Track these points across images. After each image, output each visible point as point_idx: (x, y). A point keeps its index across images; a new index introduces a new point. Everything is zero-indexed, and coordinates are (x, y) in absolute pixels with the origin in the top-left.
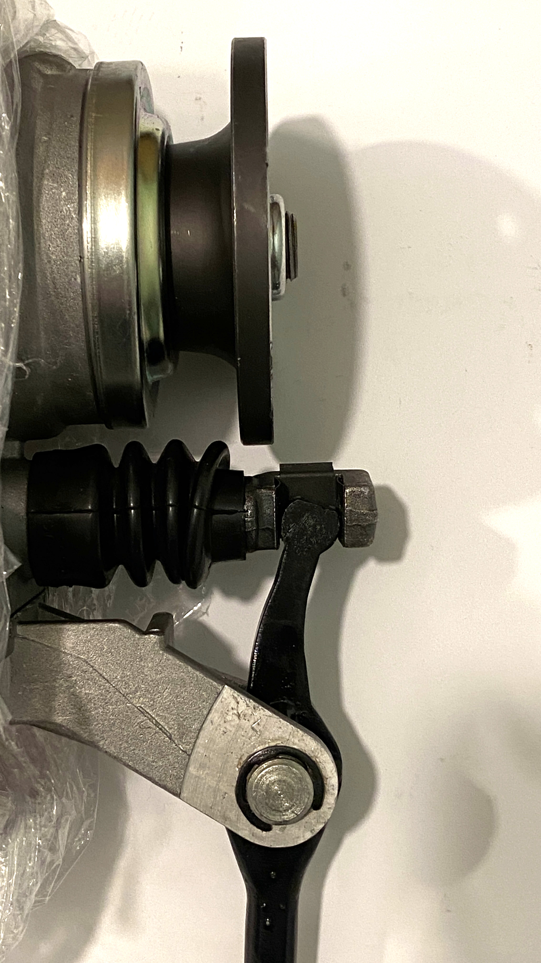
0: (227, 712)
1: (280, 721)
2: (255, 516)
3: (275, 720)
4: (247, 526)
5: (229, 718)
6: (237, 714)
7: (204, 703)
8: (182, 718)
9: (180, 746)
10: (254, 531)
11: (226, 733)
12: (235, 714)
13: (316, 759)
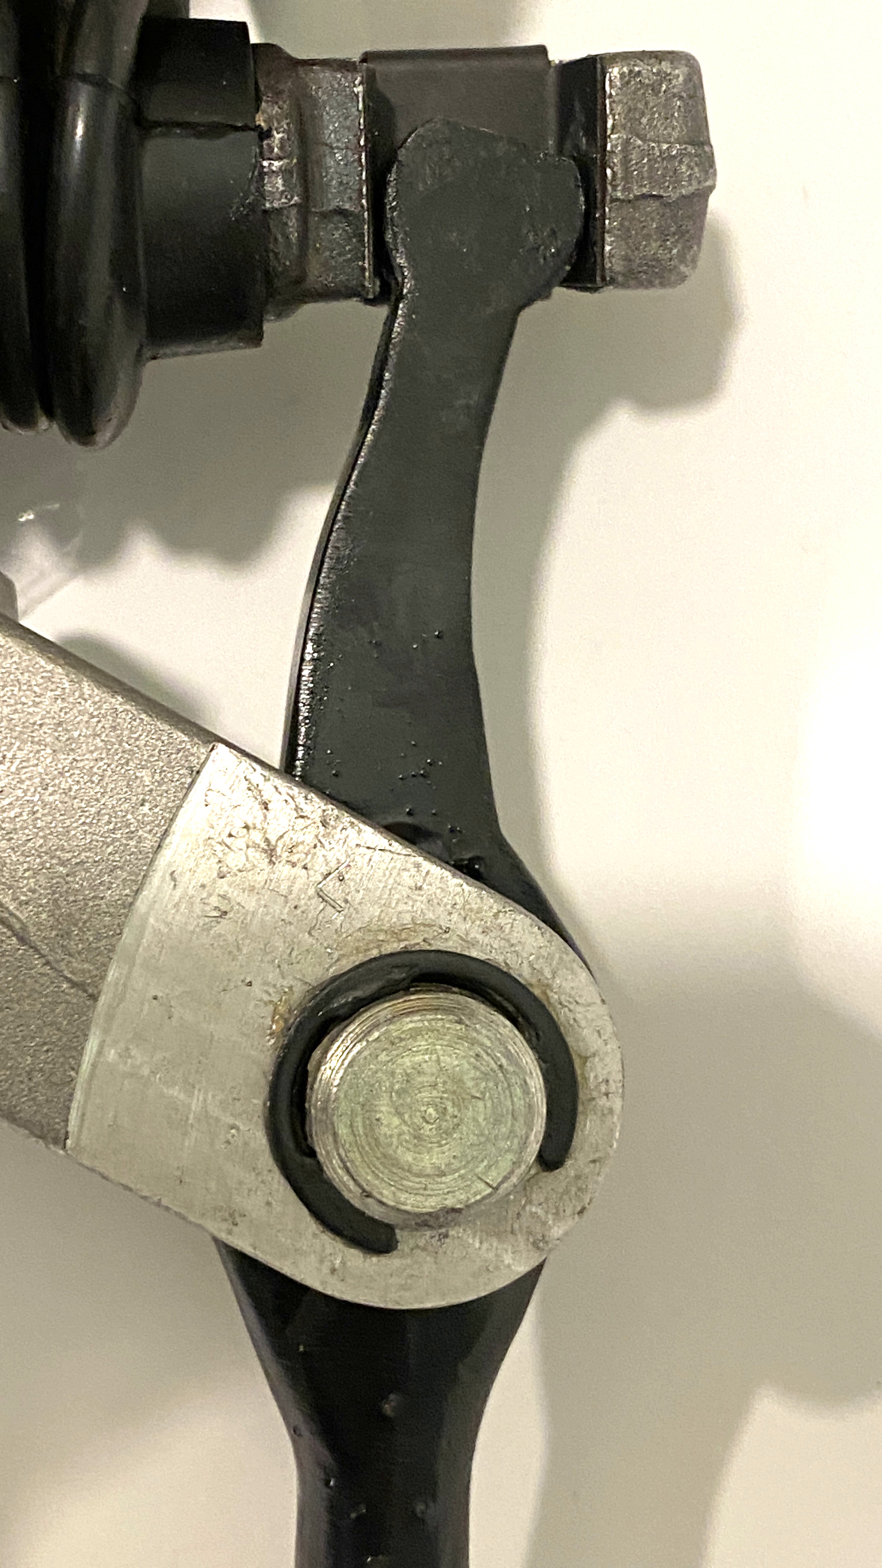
0: (229, 841)
1: (418, 866)
2: (296, 151)
3: (399, 862)
4: (268, 188)
5: (234, 860)
6: (263, 845)
7: (146, 809)
8: (63, 864)
9: (63, 966)
10: (294, 211)
11: (225, 913)
12: (256, 846)
13: (545, 993)
